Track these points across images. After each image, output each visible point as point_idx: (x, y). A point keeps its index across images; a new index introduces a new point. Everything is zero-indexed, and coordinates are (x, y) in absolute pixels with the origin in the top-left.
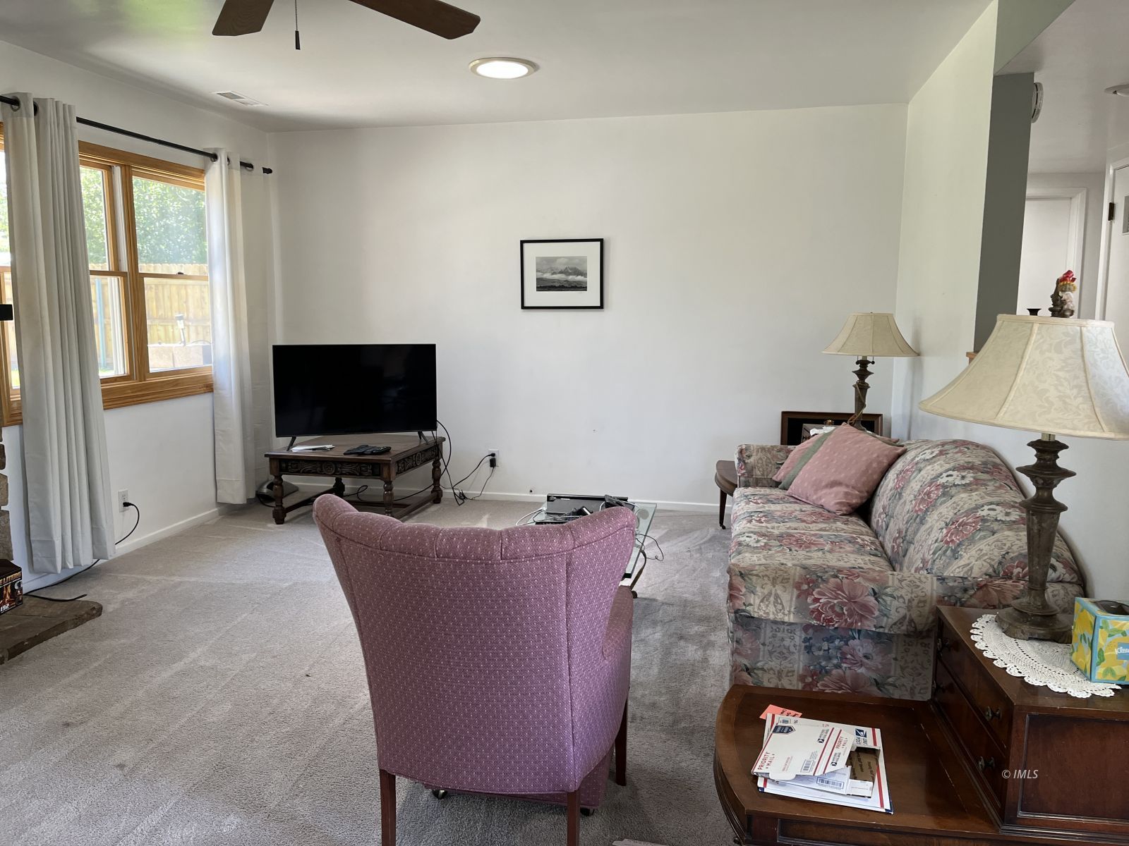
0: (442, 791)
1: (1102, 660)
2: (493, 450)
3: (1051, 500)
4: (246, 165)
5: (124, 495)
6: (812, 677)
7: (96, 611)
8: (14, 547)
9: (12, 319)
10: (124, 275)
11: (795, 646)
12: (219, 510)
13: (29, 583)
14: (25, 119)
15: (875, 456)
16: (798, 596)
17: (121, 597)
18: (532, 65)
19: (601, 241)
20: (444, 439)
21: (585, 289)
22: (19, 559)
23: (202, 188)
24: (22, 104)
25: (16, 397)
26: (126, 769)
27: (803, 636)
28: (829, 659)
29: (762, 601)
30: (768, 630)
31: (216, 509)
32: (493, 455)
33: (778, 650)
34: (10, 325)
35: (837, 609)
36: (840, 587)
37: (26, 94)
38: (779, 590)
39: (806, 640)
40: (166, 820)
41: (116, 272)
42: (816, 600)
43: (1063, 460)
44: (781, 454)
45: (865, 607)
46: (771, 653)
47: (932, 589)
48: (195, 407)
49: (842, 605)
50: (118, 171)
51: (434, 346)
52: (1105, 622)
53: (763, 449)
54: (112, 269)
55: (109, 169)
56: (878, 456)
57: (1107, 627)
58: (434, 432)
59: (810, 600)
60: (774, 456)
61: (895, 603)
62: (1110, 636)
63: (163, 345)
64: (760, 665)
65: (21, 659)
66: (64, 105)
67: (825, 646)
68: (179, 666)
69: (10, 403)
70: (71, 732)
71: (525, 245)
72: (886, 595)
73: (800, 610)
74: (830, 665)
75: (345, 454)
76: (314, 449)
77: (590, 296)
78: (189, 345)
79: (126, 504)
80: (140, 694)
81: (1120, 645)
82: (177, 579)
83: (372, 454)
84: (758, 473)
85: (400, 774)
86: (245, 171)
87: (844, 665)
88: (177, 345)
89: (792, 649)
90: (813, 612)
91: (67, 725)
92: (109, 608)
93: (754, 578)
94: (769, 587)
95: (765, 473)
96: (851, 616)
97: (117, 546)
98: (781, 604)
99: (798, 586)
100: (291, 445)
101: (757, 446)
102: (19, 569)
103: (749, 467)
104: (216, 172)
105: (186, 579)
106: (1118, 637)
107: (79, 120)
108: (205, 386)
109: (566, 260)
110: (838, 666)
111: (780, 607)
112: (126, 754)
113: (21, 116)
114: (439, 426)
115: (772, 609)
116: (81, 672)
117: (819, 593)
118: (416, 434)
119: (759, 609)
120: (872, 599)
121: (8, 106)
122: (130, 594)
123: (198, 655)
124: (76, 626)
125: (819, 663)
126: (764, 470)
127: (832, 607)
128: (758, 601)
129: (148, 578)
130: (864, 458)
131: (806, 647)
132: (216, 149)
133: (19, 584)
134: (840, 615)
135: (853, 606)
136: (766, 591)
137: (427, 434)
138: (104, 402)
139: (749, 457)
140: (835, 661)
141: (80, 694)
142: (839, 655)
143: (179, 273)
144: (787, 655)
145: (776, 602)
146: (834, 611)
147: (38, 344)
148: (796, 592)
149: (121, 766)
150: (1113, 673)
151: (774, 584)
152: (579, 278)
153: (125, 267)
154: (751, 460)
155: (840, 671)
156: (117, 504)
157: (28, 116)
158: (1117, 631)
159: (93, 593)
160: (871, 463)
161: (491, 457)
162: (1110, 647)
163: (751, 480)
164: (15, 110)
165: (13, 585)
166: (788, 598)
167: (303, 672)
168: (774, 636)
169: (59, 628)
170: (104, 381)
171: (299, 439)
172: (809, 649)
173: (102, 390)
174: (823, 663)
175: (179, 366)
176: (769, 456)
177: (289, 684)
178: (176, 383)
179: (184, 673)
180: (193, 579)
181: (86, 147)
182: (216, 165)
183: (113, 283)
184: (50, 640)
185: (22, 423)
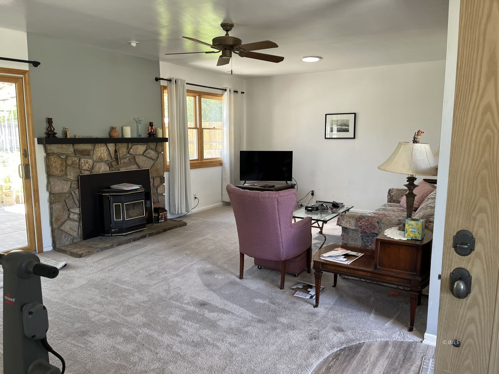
0: (260, 267)
1: (407, 232)
2: (313, 189)
3: (412, 193)
4: (236, 92)
5: (195, 195)
6: (364, 247)
7: (185, 224)
8: (166, 206)
9: (168, 142)
10: (198, 129)
11: (358, 238)
12: (223, 204)
13: (169, 216)
14: (173, 85)
15: (426, 191)
16: (356, 222)
17: (192, 222)
18: (321, 58)
19: (355, 114)
20: (295, 185)
21: (348, 131)
22: (167, 208)
23: (222, 100)
24: (172, 81)
25: (168, 164)
26: (187, 255)
27: (361, 235)
28: (368, 242)
29: (345, 223)
30: (351, 233)
31: (221, 203)
32: (313, 191)
33: (354, 239)
34: (167, 143)
35: (367, 226)
36: (368, 220)
37: (173, 78)
38: (351, 220)
39: (362, 236)
40: (195, 264)
41: (196, 128)
42: (361, 223)
43: (416, 183)
44: (404, 192)
45: (375, 226)
46: (352, 240)
47: (395, 222)
48: (216, 170)
49: (368, 225)
50: (197, 97)
51: (292, 152)
52: (407, 222)
53: (398, 190)
54: (195, 127)
55: (195, 97)
56: (427, 192)
57: (408, 223)
58: (291, 182)
59: (359, 223)
60: (402, 192)
61: (383, 225)
62: (409, 226)
63: (209, 150)
64: (349, 243)
65: (166, 233)
66: (183, 80)
67: (367, 238)
68: (203, 238)
69: (167, 165)
70: (176, 247)
71: (327, 116)
72: (381, 223)
73: (356, 226)
74: (369, 244)
75: (260, 187)
76: (251, 185)
77: (350, 134)
78: (217, 150)
79: (195, 198)
80: (193, 242)
81: (411, 228)
82: (207, 220)
83: (268, 187)
84: (394, 198)
85: (245, 254)
86: (235, 93)
87: (373, 245)
88: (213, 150)
89: (358, 239)
90: (360, 226)
91: (175, 246)
92: (188, 224)
93: (345, 216)
94: (348, 219)
95: (397, 198)
96: (370, 228)
97: (192, 210)
98: (351, 224)
99: (356, 219)
100: (245, 183)
101: (396, 189)
102: (167, 211)
103: (391, 196)
104: (226, 94)
105: (210, 220)
106: (411, 226)
107: (187, 84)
108: (219, 163)
109: (341, 121)
110: (371, 245)
111: (350, 224)
112: (188, 252)
113: (172, 84)
114: (293, 180)
115: (348, 225)
116: (180, 237)
117: (362, 221)
118: (285, 182)
119: (344, 225)
120: (377, 224)
121: (169, 82)
122: (194, 222)
123: (209, 236)
124: (180, 227)
125: (365, 244)
126: (397, 197)
127: (365, 226)
128: (344, 223)
129: (200, 219)
130: (423, 192)
131: (362, 238)
132: (226, 88)
133: (167, 215)
134: (367, 228)
135: (371, 225)
136: (347, 220)
137: (289, 182)
138: (190, 167)
139: (392, 192)
140: (370, 243)
141: (179, 241)
142: (371, 241)
143: (214, 128)
144: (356, 240)
145: (349, 223)
146: (366, 227)
147: (174, 149)
148: (355, 221)
149: (186, 254)
150: (410, 236)
151: (350, 218)
152: (346, 127)
153: (198, 126)
154: (393, 193)
155: (371, 246)
156: (193, 198)
157: (174, 84)
158: (411, 224)
159: (185, 220)
160: (424, 194)
161: (312, 192)
162: (409, 229)
163: (392, 200)
164: (170, 83)
165: (165, 215)
166: (353, 222)
167: (234, 242)
168: (352, 235)
169: (176, 227)
170: (191, 161)
171: (247, 182)
172: (362, 239)
173: (190, 163)
174: (367, 244)
175: (213, 157)
176: (400, 192)
177: (230, 244)
178: (211, 162)
179: (204, 239)
180: (211, 220)
181: (189, 91)
182: (226, 93)
183: (195, 131)
184: (173, 230)
185: (169, 171)
